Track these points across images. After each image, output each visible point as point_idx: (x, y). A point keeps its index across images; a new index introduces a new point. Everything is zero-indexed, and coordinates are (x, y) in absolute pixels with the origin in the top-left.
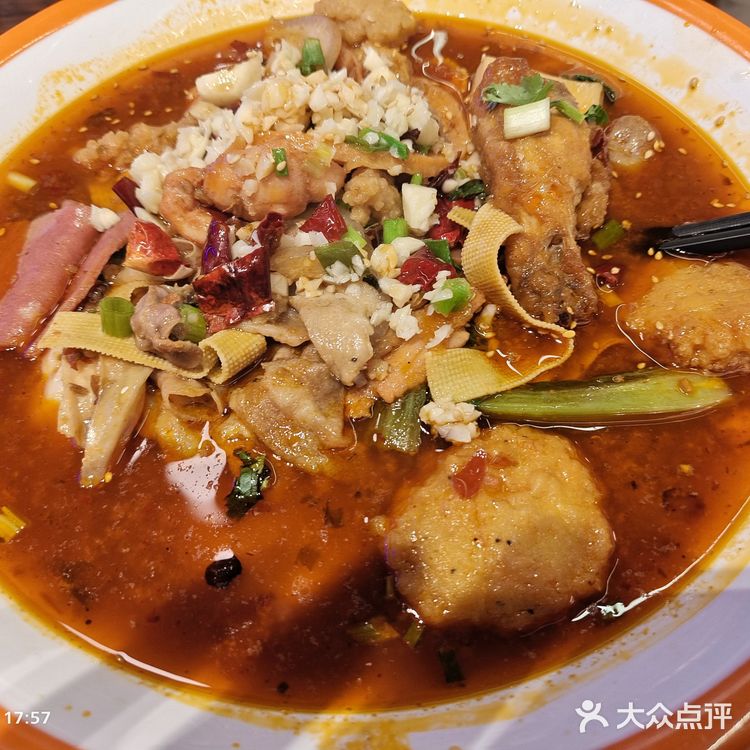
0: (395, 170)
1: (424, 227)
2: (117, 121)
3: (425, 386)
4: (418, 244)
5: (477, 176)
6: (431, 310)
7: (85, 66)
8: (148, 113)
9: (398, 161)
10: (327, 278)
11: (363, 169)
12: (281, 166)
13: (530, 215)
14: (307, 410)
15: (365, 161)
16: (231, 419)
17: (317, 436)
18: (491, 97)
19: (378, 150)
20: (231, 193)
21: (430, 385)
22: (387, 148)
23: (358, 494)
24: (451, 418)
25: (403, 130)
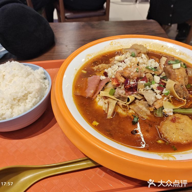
0: (153, 73)
1: (158, 83)
2: (98, 63)
3: (163, 107)
4: (158, 85)
5: (165, 75)
6: (163, 95)
7: (92, 54)
8: (104, 62)
9: (153, 72)
10: (145, 89)
11: (148, 72)
12: (138, 71)
13: (177, 81)
14: (144, 109)
15: (148, 71)
16: (130, 110)
17: (146, 113)
18: (169, 63)
19: (151, 70)
20: (128, 74)
21: (164, 107)
22: (152, 69)
23: (154, 122)
24: (169, 111)
25: (154, 67)
